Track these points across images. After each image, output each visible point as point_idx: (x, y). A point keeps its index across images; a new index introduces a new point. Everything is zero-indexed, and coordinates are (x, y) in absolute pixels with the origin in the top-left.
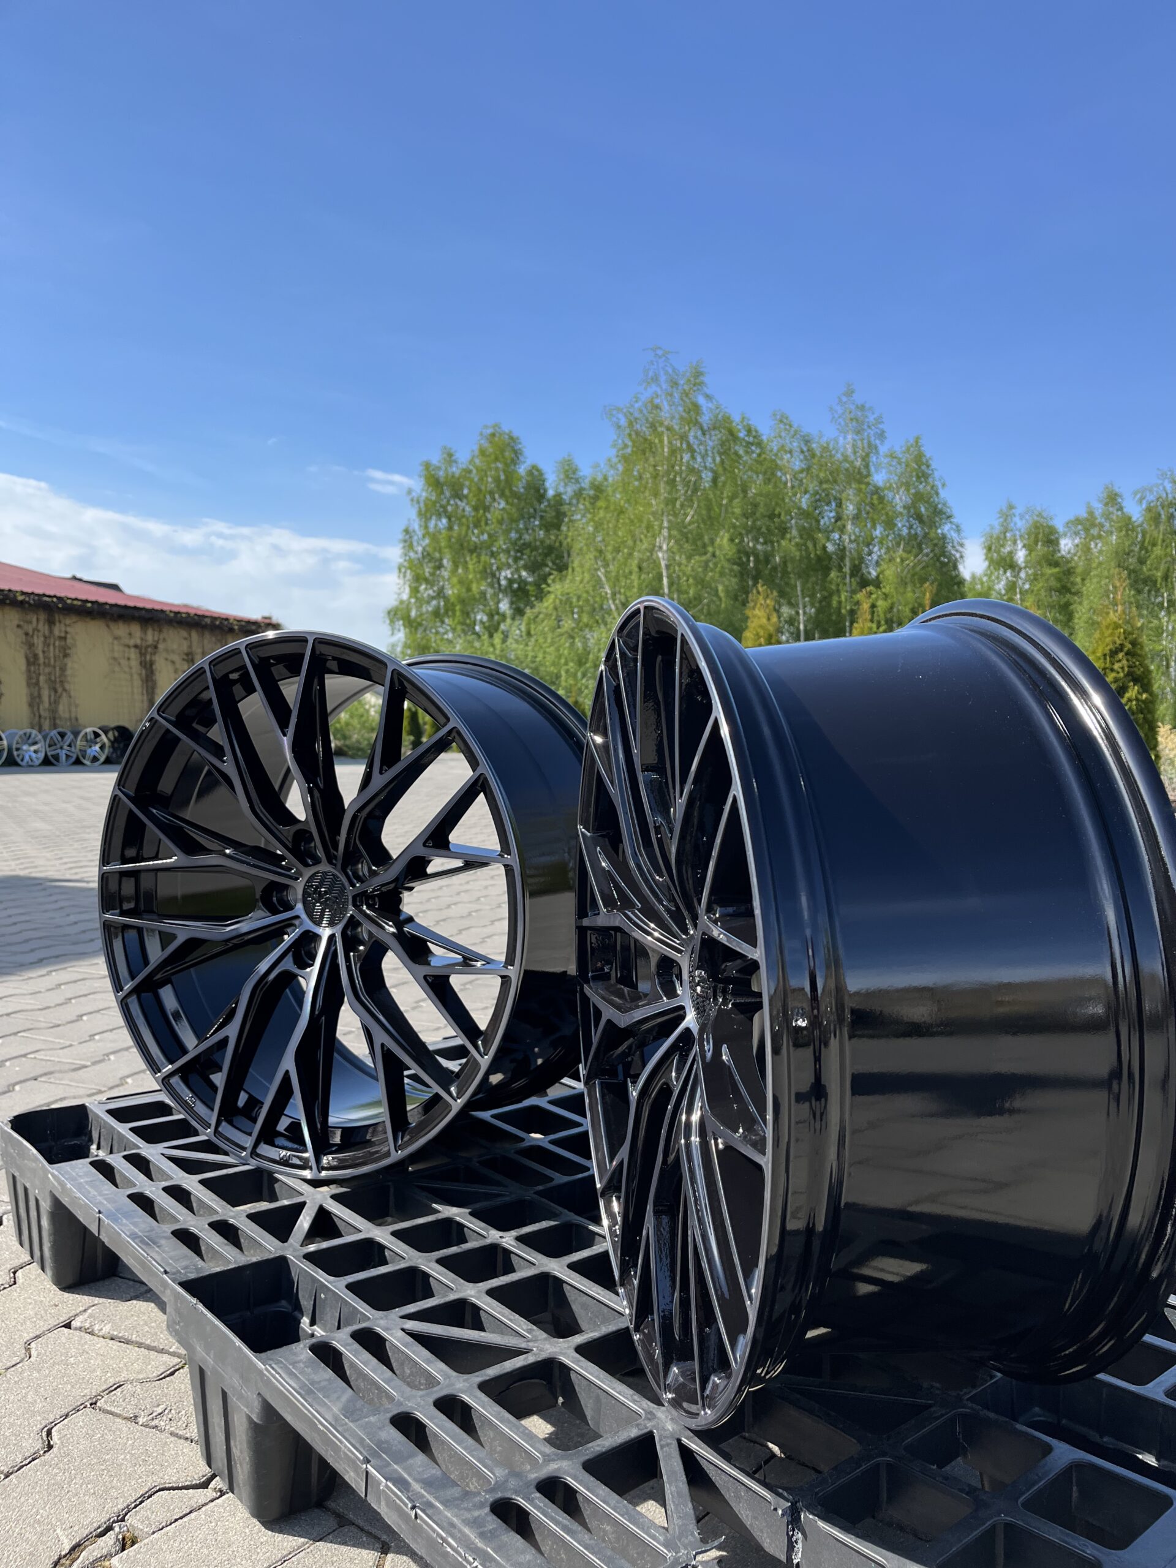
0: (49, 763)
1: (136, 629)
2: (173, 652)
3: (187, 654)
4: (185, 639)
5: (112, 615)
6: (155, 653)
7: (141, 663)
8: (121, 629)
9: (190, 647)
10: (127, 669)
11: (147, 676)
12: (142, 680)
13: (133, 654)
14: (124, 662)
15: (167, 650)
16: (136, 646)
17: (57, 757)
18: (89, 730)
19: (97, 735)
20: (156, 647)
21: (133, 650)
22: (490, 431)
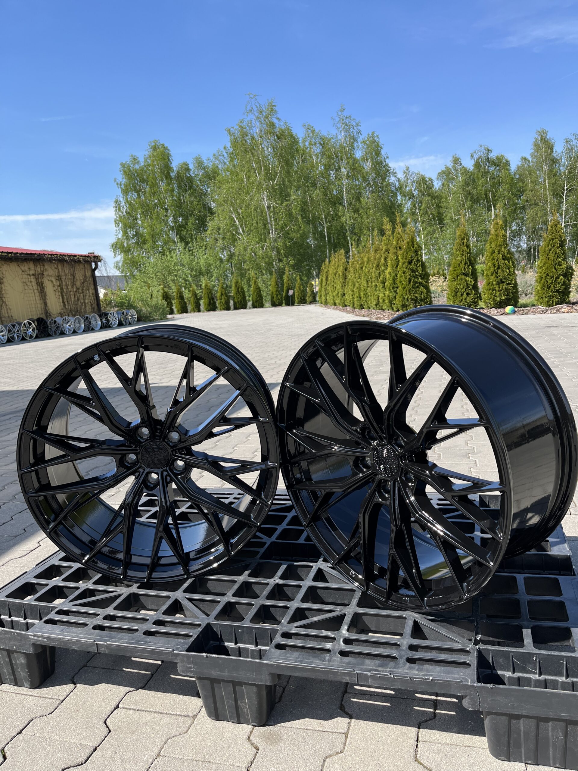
0: (10, 341)
1: (31, 265)
2: (51, 276)
3: (58, 276)
4: (55, 268)
5: (21, 259)
6: (43, 278)
7: (37, 284)
8: (25, 267)
9: (59, 272)
10: (31, 288)
11: (41, 290)
12: (39, 292)
13: (33, 279)
14: (29, 284)
15: (48, 275)
16: (33, 275)
17: (13, 338)
18: (26, 321)
19: (30, 324)
20: (43, 274)
21: (32, 277)
22: (153, 144)
